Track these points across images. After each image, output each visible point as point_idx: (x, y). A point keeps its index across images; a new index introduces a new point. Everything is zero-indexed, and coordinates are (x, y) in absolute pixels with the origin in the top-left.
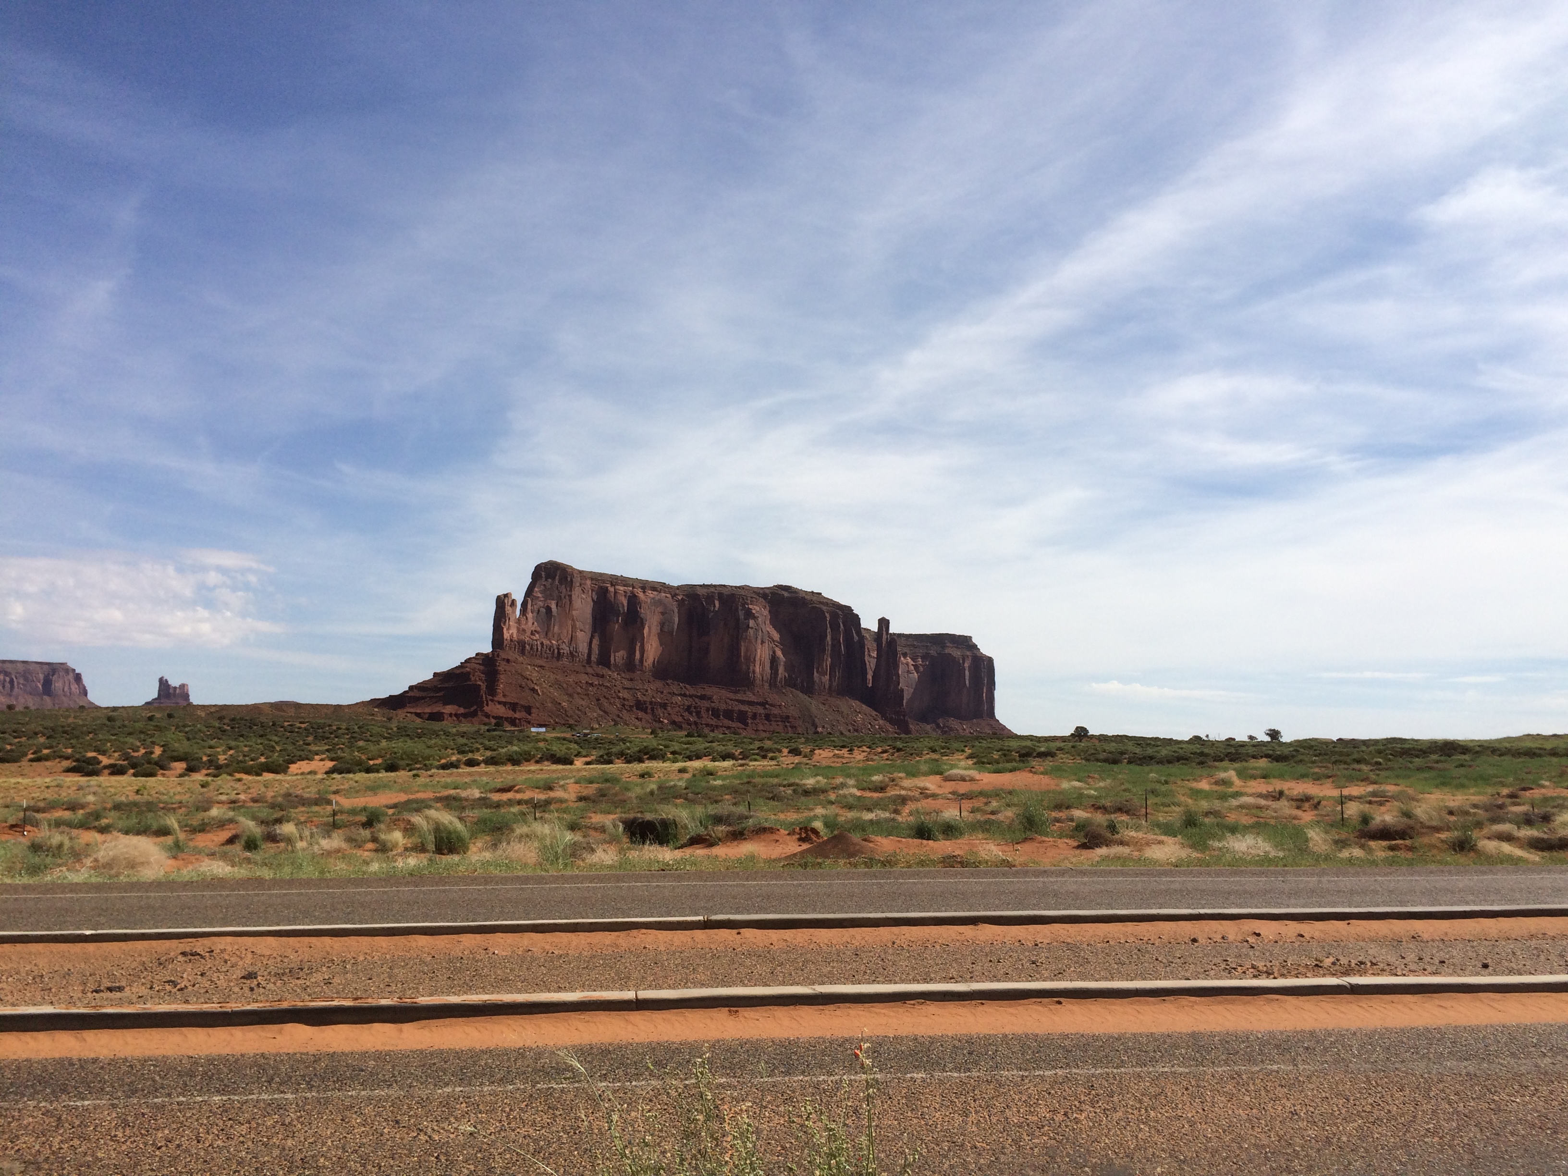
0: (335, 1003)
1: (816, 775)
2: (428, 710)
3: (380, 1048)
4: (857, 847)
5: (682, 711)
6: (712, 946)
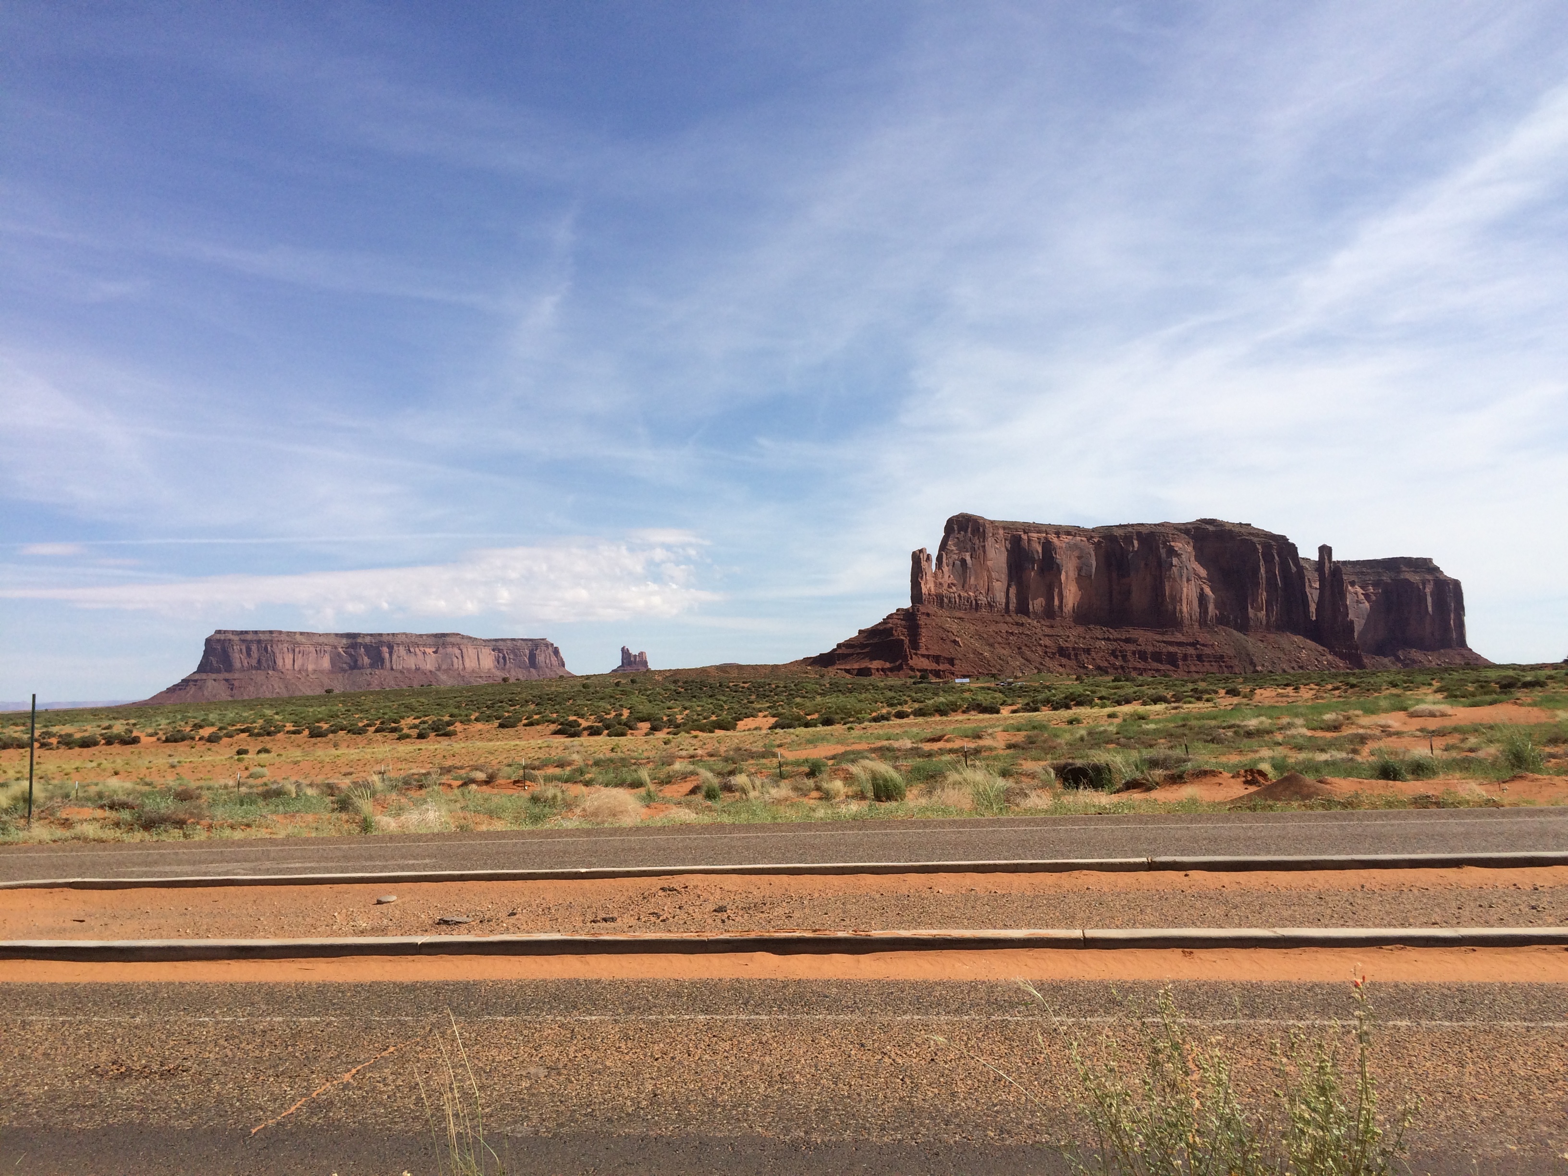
0: (797, 934)
1: (1260, 715)
2: (856, 666)
3: (841, 977)
4: (1312, 789)
5: (1107, 656)
6: (1159, 888)
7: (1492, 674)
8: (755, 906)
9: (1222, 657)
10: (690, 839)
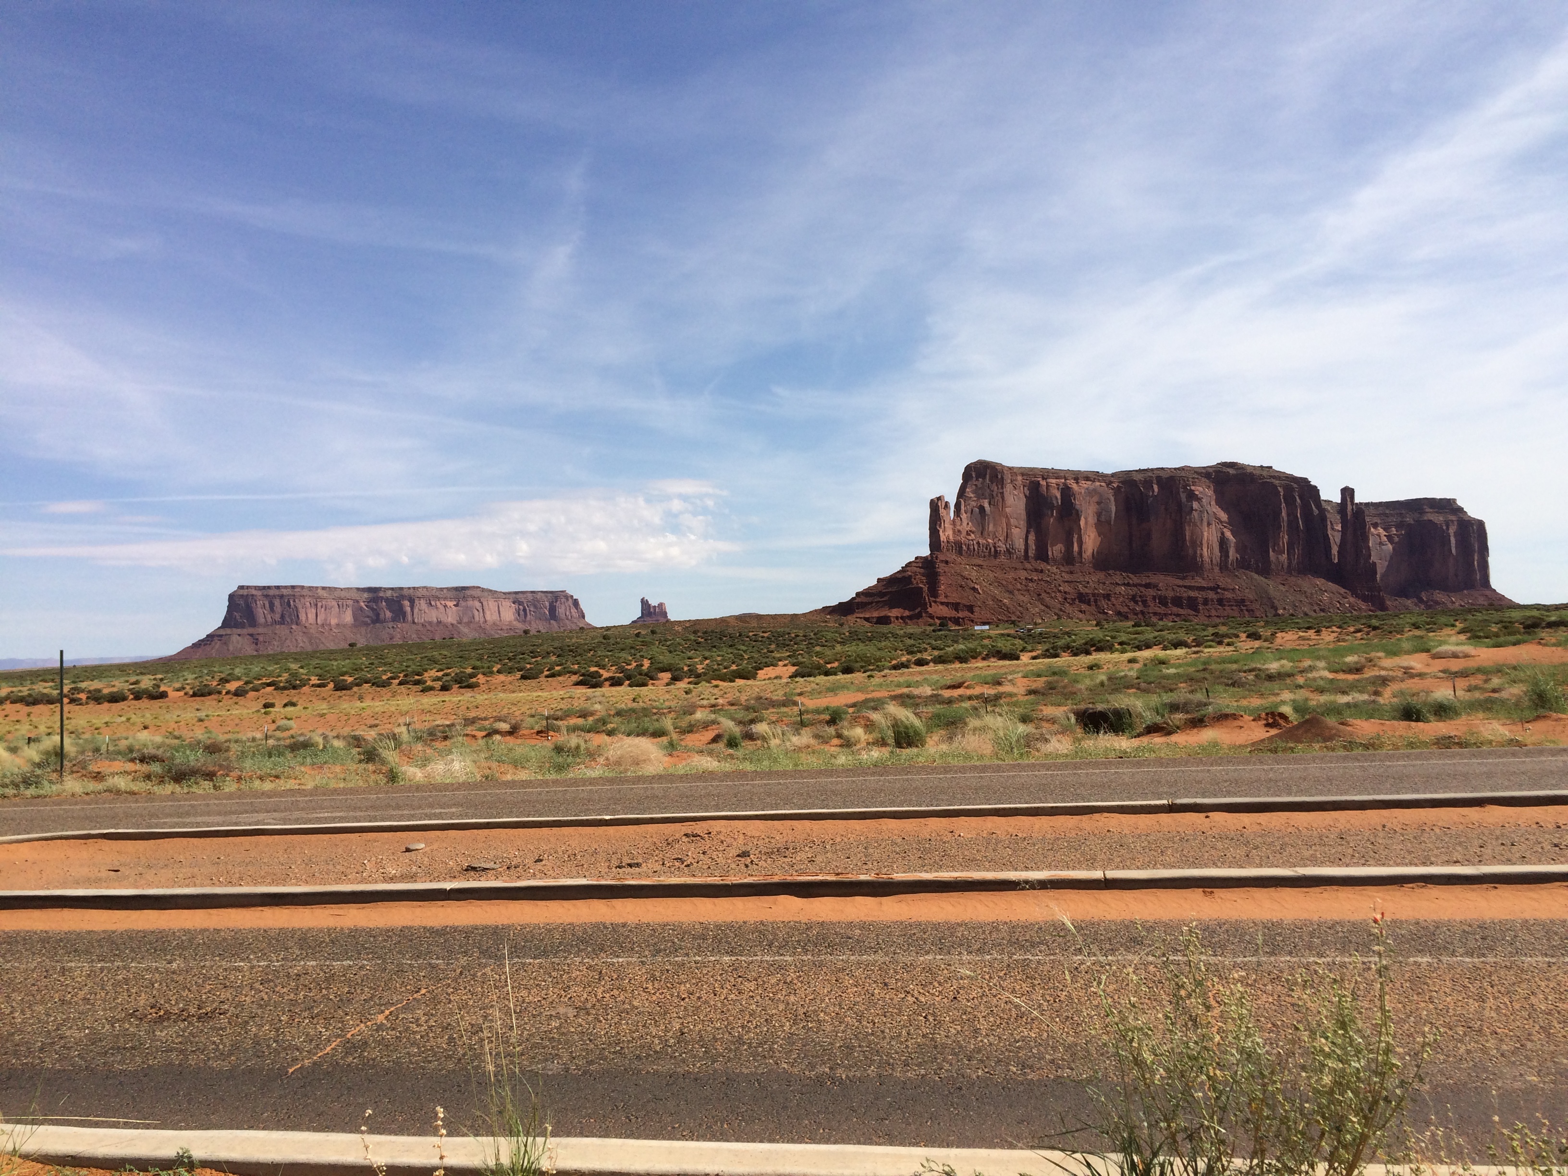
0: (820, 878)
1: (1281, 659)
2: (875, 614)
3: (864, 919)
4: (1334, 731)
5: (1127, 601)
6: (1179, 829)
7: (1516, 615)
8: (778, 851)
9: (1243, 601)
10: (712, 786)
